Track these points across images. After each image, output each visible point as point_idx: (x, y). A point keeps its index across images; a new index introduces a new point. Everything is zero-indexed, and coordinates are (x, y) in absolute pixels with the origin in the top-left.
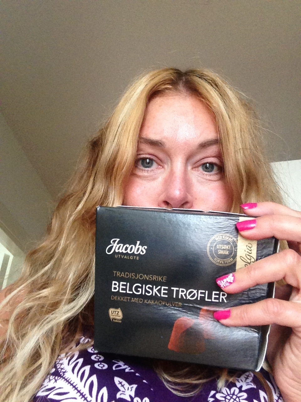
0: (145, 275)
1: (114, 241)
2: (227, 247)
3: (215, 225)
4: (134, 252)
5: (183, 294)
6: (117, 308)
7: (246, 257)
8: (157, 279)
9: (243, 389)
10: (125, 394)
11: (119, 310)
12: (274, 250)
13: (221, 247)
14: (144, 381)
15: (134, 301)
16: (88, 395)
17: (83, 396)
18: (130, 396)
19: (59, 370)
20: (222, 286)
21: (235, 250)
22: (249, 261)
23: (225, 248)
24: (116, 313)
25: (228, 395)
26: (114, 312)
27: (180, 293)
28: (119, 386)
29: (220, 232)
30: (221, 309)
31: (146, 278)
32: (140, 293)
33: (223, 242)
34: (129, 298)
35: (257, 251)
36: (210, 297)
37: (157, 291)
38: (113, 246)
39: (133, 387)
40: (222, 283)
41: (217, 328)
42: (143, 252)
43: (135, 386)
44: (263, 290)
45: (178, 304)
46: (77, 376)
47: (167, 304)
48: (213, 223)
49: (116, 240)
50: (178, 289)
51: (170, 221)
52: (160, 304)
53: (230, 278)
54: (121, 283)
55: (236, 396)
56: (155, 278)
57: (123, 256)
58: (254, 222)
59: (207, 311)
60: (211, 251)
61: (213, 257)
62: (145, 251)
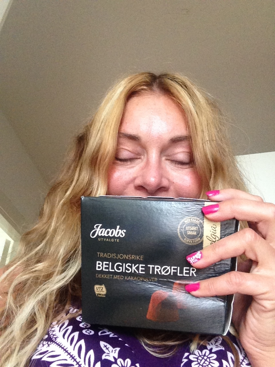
0: (125, 255)
1: (97, 227)
2: (194, 228)
3: (184, 209)
4: (114, 235)
5: (158, 270)
6: (101, 284)
7: (211, 236)
8: (135, 258)
9: (213, 351)
10: (109, 356)
11: (103, 286)
12: (235, 230)
13: (190, 229)
14: (126, 345)
15: (115, 278)
16: (77, 357)
17: (73, 358)
18: (114, 358)
19: (51, 336)
20: (191, 262)
21: (202, 231)
22: (214, 240)
23: (193, 230)
24: (101, 288)
25: (200, 356)
26: (99, 288)
27: (156, 270)
28: (104, 349)
29: (188, 215)
30: (191, 283)
31: (126, 258)
32: (121, 271)
33: (191, 224)
34: (111, 275)
35: (221, 231)
36: (181, 272)
37: (136, 268)
38: (96, 231)
39: (116, 350)
40: (191, 260)
41: (188, 299)
42: (122, 235)
43: (118, 349)
44: (227, 264)
45: (154, 280)
46: (68, 340)
47: (145, 280)
48: (182, 208)
49: (99, 225)
50: (153, 266)
51: (145, 207)
52: (138, 280)
53: (198, 255)
54: (104, 263)
55: (207, 356)
56: (133, 257)
57: (106, 239)
58: (217, 206)
59: (180, 284)
60: (181, 233)
61: (183, 238)
62: (124, 234)
